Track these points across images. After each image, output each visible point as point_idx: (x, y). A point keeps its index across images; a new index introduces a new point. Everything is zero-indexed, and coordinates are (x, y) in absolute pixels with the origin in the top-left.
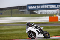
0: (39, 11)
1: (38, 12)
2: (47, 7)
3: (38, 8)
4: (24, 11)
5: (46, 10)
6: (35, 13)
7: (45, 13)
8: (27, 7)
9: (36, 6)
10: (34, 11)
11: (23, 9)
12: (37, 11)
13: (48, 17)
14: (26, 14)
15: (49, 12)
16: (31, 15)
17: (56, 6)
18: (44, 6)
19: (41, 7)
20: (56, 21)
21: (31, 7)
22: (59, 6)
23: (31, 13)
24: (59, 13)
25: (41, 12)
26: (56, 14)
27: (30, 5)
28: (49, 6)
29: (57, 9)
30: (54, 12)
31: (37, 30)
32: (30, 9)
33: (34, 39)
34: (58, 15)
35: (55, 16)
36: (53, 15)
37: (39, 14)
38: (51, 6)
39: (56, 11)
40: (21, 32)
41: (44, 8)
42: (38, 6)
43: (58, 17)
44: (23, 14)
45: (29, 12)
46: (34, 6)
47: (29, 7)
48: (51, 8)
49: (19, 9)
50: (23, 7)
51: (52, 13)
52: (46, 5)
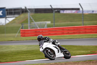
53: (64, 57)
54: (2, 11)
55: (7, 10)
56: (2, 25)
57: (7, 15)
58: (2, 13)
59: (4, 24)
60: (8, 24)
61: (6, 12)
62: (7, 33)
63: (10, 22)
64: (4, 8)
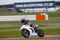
0: (26, 9)
1: (25, 11)
2: (34, 5)
3: (25, 7)
4: (11, 10)
5: (33, 8)
6: (22, 12)
7: (32, 12)
8: (14, 6)
9: (23, 5)
10: (21, 10)
11: (10, 8)
12: (24, 9)
13: (35, 16)
14: (13, 13)
15: (36, 11)
16: (18, 13)
17: (43, 5)
18: (31, 4)
19: (28, 6)
20: (43, 20)
21: (18, 5)
22: (46, 5)
23: (17, 12)
24: (46, 11)
25: (28, 11)
26: (43, 13)
27: (17, 4)
28: (36, 4)
29: (44, 8)
30: (40, 11)
31: (31, 29)
32: (17, 8)
33: (28, 37)
34: (44, 14)
35: (42, 14)
36: (40, 14)
37: (26, 13)
38: (38, 4)
39: (43, 10)
40: (8, 31)
41: (31, 6)
42: (24, 5)
43: (45, 15)
44: (10, 12)
45: (16, 11)
46: (21, 5)
47: (16, 6)
48: (38, 6)
49: (6, 8)
50: (9, 6)
51: (39, 12)
52: (33, 4)
53: (38, 35)
54: (53, 3)
55: (56, 2)
56: (53, 12)
57: (56, 6)
58: (53, 4)
59: (54, 11)
60: (56, 11)
61: (55, 4)
62: (55, 17)
63: (58, 10)
64: (54, 1)
